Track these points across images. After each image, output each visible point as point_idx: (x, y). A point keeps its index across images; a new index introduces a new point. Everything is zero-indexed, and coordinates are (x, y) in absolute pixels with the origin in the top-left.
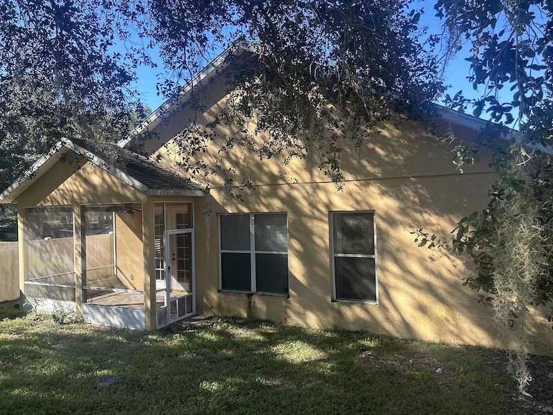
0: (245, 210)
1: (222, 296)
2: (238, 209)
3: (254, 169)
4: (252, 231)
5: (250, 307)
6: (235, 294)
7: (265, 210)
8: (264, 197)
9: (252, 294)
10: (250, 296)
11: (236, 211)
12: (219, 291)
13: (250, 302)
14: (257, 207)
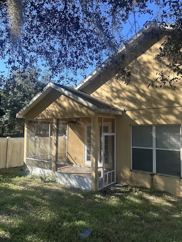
0: (150, 123)
1: (133, 173)
2: (144, 122)
3: (157, 98)
4: (154, 136)
5: (152, 182)
6: (142, 173)
7: (164, 123)
8: (163, 114)
9: (154, 174)
10: (152, 175)
11: (143, 124)
12: (131, 171)
13: (153, 179)
14: (158, 121)
